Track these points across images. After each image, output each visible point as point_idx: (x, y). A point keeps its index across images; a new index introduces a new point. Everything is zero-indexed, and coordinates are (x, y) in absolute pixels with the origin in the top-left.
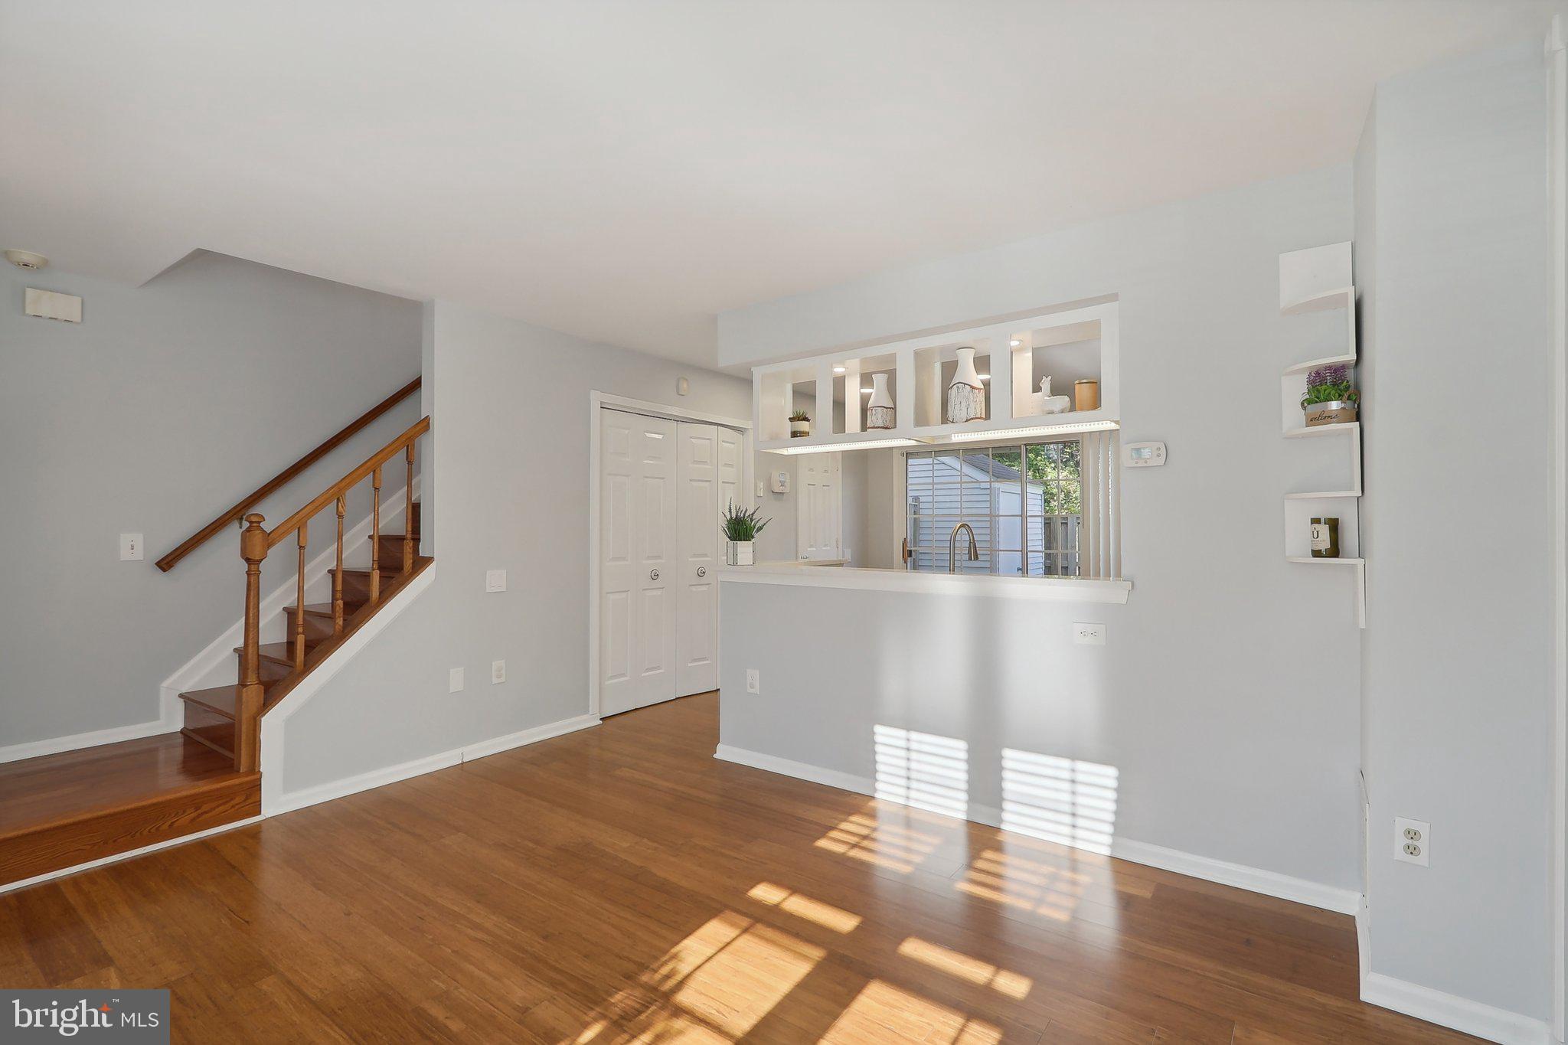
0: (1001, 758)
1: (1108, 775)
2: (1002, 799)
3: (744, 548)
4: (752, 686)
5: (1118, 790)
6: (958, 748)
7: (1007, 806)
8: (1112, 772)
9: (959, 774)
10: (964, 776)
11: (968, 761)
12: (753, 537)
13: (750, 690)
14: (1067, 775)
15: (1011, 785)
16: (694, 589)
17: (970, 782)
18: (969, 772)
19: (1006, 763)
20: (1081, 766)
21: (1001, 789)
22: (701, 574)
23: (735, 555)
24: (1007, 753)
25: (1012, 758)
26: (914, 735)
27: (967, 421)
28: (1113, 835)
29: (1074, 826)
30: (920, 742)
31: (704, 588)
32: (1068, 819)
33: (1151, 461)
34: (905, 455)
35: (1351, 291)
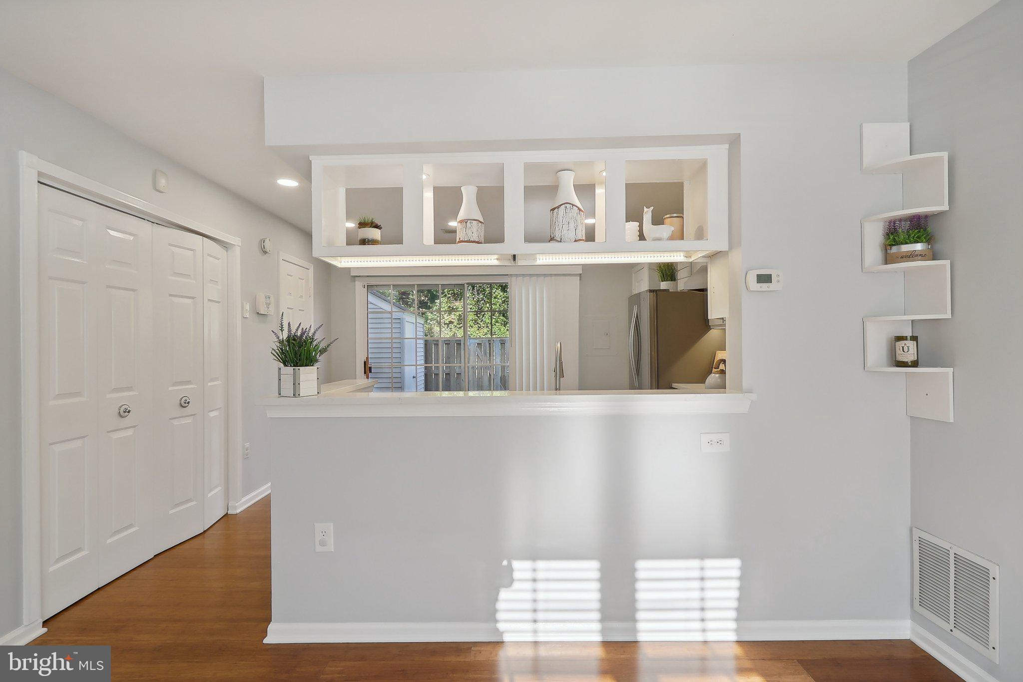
0: (634, 570)
1: (733, 566)
2: (635, 610)
3: (308, 375)
4: (323, 543)
5: (740, 579)
6: (591, 568)
7: (640, 615)
8: (736, 563)
9: (591, 594)
10: (596, 596)
11: (601, 580)
12: (317, 361)
13: (319, 549)
14: (696, 574)
15: (644, 594)
16: (176, 422)
17: (602, 601)
18: (602, 591)
19: (640, 575)
20: (709, 563)
21: (634, 601)
22: (184, 404)
23: (296, 384)
24: (641, 564)
25: (644, 568)
26: (541, 564)
27: (575, 241)
28: (737, 620)
29: (703, 620)
30: (548, 570)
31: (189, 420)
32: (696, 615)
33: (772, 286)
34: (366, 287)
35: (945, 155)
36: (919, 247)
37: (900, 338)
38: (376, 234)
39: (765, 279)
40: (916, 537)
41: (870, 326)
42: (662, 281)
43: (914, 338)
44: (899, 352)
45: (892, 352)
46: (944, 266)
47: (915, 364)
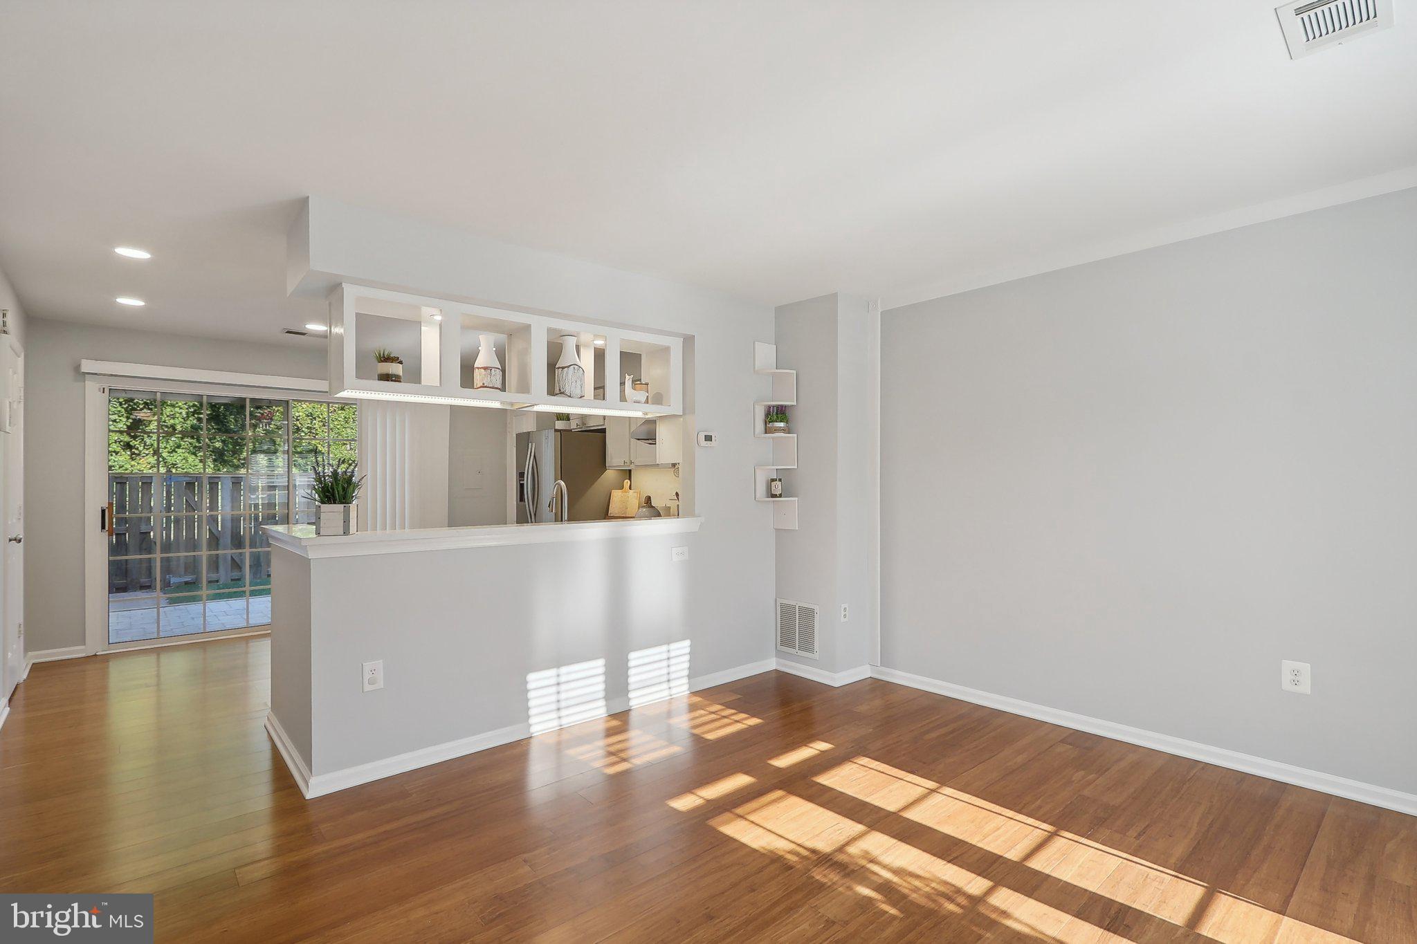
0: (628, 661)
1: (686, 645)
5: (690, 653)
6: (599, 665)
8: (687, 642)
9: (598, 686)
10: (601, 687)
11: (605, 673)
14: (665, 655)
15: (634, 678)
17: (606, 690)
18: (605, 681)
19: (631, 663)
20: (673, 646)
25: (635, 658)
26: (564, 670)
30: (568, 673)
32: (665, 684)
33: (713, 443)
34: (107, 391)
35: (795, 372)
36: (782, 425)
37: (773, 480)
38: (396, 369)
39: (708, 438)
40: (778, 604)
41: (757, 471)
42: (558, 420)
43: (780, 480)
44: (773, 488)
45: (769, 488)
46: (793, 437)
47: (780, 496)
